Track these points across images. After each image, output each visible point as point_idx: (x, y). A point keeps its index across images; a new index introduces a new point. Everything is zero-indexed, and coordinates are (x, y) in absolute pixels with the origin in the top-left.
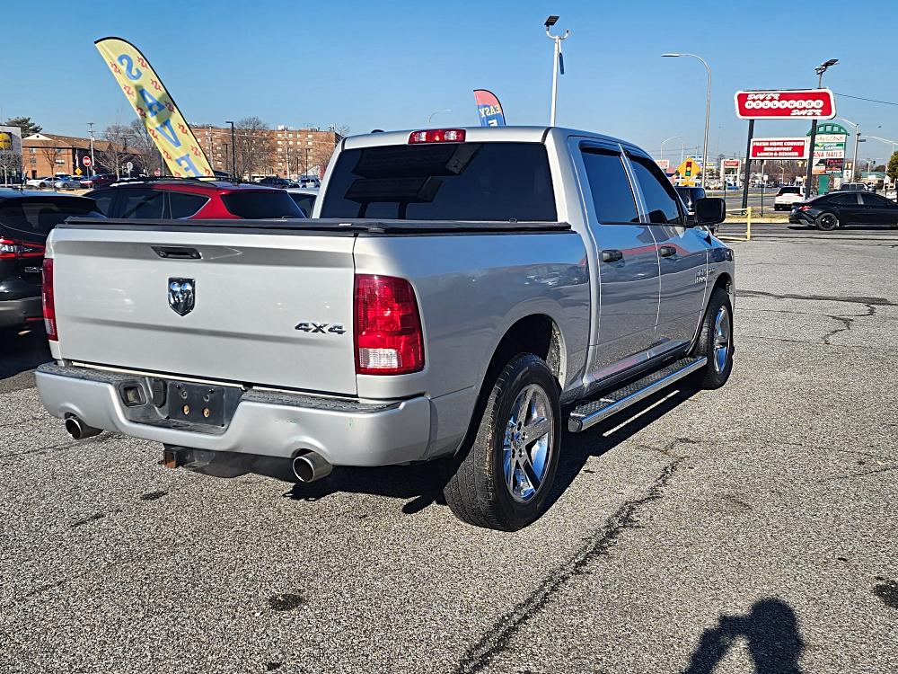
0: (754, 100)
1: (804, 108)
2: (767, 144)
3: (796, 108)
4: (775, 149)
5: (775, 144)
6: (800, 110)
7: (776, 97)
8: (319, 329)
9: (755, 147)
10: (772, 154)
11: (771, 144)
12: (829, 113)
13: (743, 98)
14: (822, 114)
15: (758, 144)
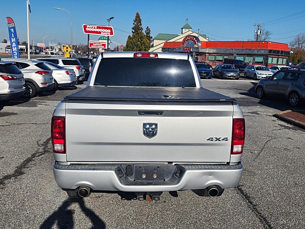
0: (89, 28)
1: (105, 32)
2: (94, 43)
3: (102, 32)
4: (97, 45)
5: (96, 43)
7: (96, 27)
8: (218, 139)
9: (90, 44)
12: (112, 34)
13: (85, 27)
14: (110, 34)
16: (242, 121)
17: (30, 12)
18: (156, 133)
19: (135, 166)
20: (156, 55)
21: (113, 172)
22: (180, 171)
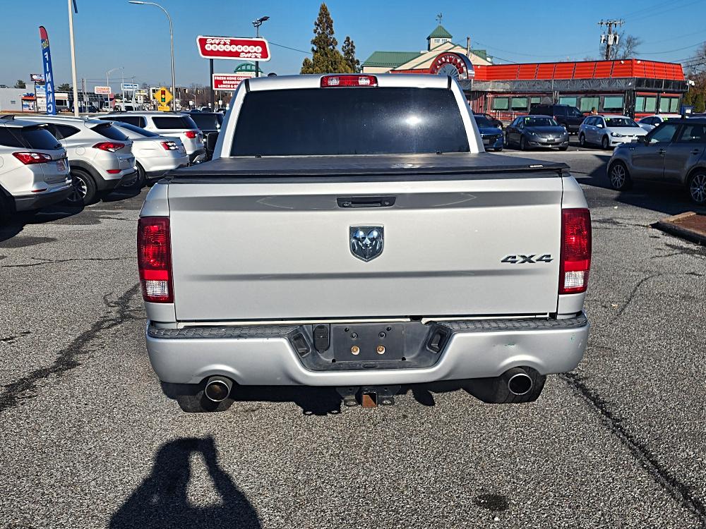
0: (212, 44)
1: (249, 52)
2: (225, 78)
3: (243, 52)
4: (231, 82)
5: (230, 79)
6: (246, 53)
7: (228, 42)
8: (528, 259)
9: (216, 81)
10: (229, 86)
11: (228, 78)
12: (267, 57)
13: (203, 42)
14: (262, 57)
15: (218, 78)
16: (584, 213)
17: (76, 12)
18: (381, 248)
19: (335, 329)
20: (373, 79)
21: (284, 341)
22: (440, 336)
